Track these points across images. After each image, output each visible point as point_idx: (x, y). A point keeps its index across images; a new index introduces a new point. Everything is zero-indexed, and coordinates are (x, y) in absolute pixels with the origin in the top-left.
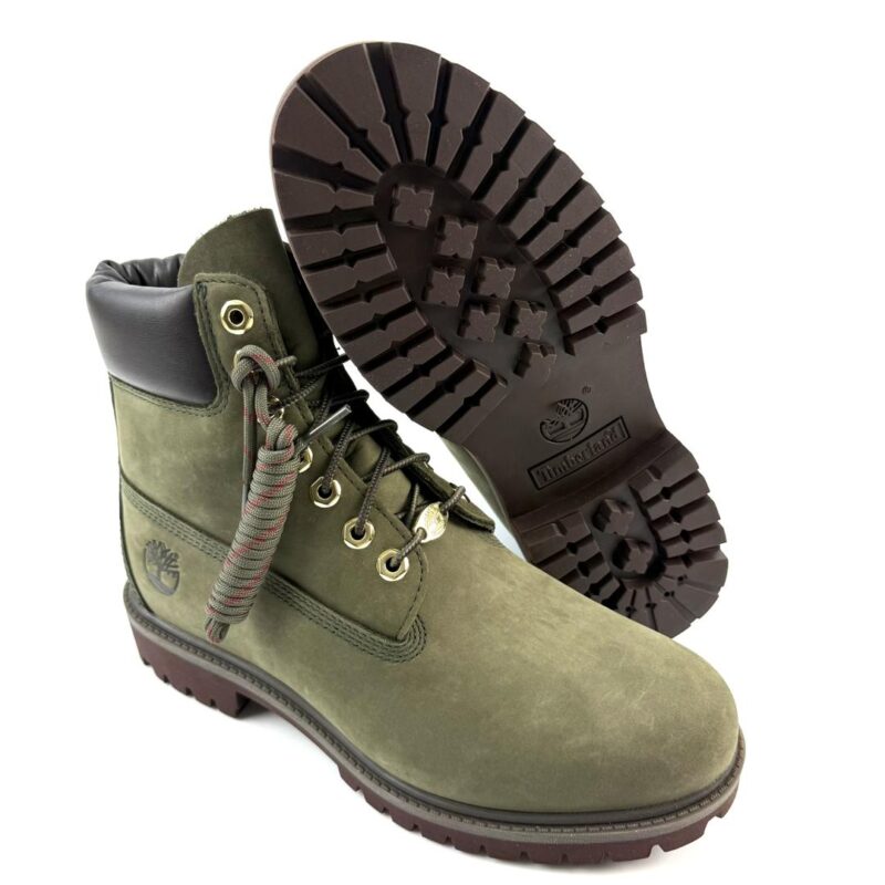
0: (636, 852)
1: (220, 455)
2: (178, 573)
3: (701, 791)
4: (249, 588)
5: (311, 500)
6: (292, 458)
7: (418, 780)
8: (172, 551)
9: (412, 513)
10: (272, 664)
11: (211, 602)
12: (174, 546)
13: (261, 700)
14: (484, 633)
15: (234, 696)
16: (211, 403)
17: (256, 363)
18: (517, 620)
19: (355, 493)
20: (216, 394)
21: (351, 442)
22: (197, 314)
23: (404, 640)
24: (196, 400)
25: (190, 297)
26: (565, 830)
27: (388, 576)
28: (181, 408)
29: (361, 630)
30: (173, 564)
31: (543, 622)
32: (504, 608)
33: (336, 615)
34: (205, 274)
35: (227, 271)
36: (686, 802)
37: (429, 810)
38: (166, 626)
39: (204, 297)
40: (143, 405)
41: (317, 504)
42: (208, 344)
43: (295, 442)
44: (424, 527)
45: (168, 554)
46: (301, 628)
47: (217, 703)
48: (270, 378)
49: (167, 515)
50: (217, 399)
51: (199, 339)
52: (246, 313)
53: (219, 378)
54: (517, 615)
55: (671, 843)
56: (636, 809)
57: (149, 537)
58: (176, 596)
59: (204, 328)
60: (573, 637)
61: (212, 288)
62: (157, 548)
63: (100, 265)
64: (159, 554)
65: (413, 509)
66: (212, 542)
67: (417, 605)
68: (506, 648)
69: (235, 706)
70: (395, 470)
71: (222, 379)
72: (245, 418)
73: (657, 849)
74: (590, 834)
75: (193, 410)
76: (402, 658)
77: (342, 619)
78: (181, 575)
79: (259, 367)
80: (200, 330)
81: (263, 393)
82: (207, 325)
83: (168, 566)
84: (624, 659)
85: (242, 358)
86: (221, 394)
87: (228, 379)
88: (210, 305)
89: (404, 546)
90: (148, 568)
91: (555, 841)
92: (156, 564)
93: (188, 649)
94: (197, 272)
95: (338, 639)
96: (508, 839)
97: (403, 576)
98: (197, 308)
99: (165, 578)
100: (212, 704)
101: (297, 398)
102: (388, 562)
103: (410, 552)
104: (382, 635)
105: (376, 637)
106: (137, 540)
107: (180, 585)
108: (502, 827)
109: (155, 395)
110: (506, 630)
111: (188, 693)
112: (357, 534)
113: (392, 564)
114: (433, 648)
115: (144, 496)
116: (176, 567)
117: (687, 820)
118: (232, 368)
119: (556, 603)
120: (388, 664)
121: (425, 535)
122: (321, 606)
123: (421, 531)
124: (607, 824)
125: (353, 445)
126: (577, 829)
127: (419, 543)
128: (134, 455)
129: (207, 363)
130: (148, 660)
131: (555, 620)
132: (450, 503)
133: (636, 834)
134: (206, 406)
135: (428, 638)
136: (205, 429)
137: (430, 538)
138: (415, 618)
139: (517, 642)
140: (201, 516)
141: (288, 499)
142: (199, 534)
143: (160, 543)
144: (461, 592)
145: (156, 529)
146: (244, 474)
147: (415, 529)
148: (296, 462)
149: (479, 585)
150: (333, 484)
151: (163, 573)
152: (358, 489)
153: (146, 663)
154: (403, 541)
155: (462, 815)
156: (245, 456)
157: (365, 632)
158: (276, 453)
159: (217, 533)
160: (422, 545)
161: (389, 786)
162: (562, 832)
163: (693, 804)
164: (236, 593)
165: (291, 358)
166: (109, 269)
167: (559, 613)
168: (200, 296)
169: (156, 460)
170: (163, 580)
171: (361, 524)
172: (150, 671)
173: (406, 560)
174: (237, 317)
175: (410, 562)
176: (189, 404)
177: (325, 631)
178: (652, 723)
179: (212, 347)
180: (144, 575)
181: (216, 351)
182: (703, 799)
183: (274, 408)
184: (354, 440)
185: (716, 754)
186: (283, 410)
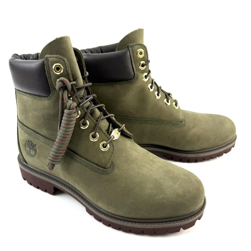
0: (175, 230)
1: (51, 112)
2: (36, 150)
3: (194, 212)
4: (61, 153)
5: (80, 126)
6: (75, 113)
7: (111, 210)
8: (34, 143)
9: (110, 131)
10: (66, 177)
11: (49, 158)
12: (35, 142)
13: (62, 189)
14: (131, 166)
15: (53, 188)
16: (49, 96)
17: (64, 83)
18: (141, 163)
19: (93, 125)
20: (50, 93)
21: (92, 110)
22: (45, 68)
23: (108, 168)
24: (44, 95)
25: (43, 62)
26: (156, 224)
27: (103, 149)
28: (39, 98)
29: (95, 165)
30: (34, 147)
31: (148, 164)
32: (137, 159)
33: (87, 161)
34: (48, 55)
35: (55, 55)
36: (190, 215)
37: (114, 220)
38: (31, 167)
39: (48, 62)
40: (26, 98)
41: (81, 128)
42: (49, 77)
43: (76, 107)
44: (113, 135)
45: (33, 144)
46: (76, 166)
47: (47, 190)
48: (68, 87)
49: (33, 132)
50: (51, 95)
51: (46, 75)
52: (61, 68)
53: (52, 88)
54: (141, 161)
55: (186, 227)
56: (176, 217)
57: (27, 140)
58: (35, 157)
59: (47, 72)
60: (157, 168)
61: (50, 59)
62: (29, 143)
63: (13, 55)
64: (30, 145)
65: (110, 130)
66: (47, 140)
67: (112, 158)
68: (138, 170)
69: (53, 191)
70: (105, 118)
71: (53, 88)
72: (60, 100)
73: (182, 229)
74: (163, 225)
75: (43, 98)
76: (107, 174)
77: (89, 162)
78: (37, 151)
79: (65, 84)
80: (46, 73)
81: (66, 92)
82: (48, 71)
83: (33, 148)
84: (172, 174)
85: (59, 81)
86: (52, 93)
87: (55, 88)
88: (50, 65)
89: (108, 140)
90: (26, 149)
91: (152, 227)
92: (29, 147)
93: (38, 174)
94: (45, 55)
95: (87, 168)
96: (138, 227)
97: (107, 149)
98: (45, 66)
99: (32, 152)
100: (46, 191)
101: (76, 94)
102: (103, 145)
103: (110, 142)
104: (101, 167)
105: (99, 168)
106: (23, 141)
107: (37, 153)
108: (137, 224)
109: (31, 94)
110: (138, 166)
111: (38, 188)
112: (94, 137)
113: (104, 146)
114: (116, 171)
115: (26, 126)
116: (36, 148)
117: (191, 220)
118: (56, 85)
119: (152, 158)
120: (103, 176)
121: (114, 138)
122: (82, 159)
123: (113, 136)
124: (167, 222)
125: (92, 111)
126: (159, 224)
127: (112, 140)
128: (23, 114)
129: (48, 83)
130: (25, 178)
131: (152, 163)
132: (121, 129)
133: (176, 225)
134: (47, 97)
135: (115, 168)
136: (47, 104)
137: (115, 138)
138: (111, 162)
139: (141, 169)
140: (44, 132)
141: (74, 125)
142: (43, 138)
143: (31, 141)
144: (124, 155)
145: (29, 137)
146: (59, 118)
147: (111, 136)
148: (76, 114)
149: (129, 153)
150: (87, 122)
151: (31, 150)
152: (94, 123)
153: (25, 179)
154: (107, 139)
155: (124, 221)
156: (60, 112)
157: (96, 166)
158: (70, 110)
159: (49, 137)
160: (113, 140)
161: (102, 213)
162: (155, 224)
163: (192, 216)
164: (57, 155)
165: (75, 82)
166: (16, 56)
167: (152, 161)
168: (47, 62)
169: (30, 115)
170: (31, 152)
171: (95, 134)
172: (26, 182)
173: (108, 145)
174: (58, 69)
175: (110, 145)
176: (42, 96)
177: (83, 166)
178: (181, 192)
179: (50, 78)
180: (25, 151)
181: (51, 80)
182: (195, 214)
183: (69, 98)
184: (93, 109)
185: (199, 201)
186: (71, 98)
